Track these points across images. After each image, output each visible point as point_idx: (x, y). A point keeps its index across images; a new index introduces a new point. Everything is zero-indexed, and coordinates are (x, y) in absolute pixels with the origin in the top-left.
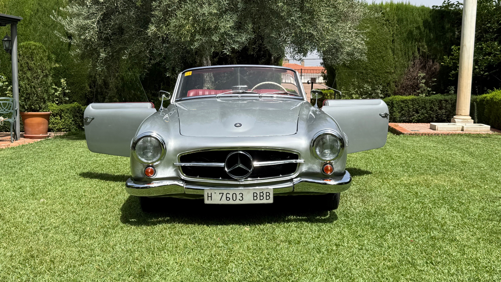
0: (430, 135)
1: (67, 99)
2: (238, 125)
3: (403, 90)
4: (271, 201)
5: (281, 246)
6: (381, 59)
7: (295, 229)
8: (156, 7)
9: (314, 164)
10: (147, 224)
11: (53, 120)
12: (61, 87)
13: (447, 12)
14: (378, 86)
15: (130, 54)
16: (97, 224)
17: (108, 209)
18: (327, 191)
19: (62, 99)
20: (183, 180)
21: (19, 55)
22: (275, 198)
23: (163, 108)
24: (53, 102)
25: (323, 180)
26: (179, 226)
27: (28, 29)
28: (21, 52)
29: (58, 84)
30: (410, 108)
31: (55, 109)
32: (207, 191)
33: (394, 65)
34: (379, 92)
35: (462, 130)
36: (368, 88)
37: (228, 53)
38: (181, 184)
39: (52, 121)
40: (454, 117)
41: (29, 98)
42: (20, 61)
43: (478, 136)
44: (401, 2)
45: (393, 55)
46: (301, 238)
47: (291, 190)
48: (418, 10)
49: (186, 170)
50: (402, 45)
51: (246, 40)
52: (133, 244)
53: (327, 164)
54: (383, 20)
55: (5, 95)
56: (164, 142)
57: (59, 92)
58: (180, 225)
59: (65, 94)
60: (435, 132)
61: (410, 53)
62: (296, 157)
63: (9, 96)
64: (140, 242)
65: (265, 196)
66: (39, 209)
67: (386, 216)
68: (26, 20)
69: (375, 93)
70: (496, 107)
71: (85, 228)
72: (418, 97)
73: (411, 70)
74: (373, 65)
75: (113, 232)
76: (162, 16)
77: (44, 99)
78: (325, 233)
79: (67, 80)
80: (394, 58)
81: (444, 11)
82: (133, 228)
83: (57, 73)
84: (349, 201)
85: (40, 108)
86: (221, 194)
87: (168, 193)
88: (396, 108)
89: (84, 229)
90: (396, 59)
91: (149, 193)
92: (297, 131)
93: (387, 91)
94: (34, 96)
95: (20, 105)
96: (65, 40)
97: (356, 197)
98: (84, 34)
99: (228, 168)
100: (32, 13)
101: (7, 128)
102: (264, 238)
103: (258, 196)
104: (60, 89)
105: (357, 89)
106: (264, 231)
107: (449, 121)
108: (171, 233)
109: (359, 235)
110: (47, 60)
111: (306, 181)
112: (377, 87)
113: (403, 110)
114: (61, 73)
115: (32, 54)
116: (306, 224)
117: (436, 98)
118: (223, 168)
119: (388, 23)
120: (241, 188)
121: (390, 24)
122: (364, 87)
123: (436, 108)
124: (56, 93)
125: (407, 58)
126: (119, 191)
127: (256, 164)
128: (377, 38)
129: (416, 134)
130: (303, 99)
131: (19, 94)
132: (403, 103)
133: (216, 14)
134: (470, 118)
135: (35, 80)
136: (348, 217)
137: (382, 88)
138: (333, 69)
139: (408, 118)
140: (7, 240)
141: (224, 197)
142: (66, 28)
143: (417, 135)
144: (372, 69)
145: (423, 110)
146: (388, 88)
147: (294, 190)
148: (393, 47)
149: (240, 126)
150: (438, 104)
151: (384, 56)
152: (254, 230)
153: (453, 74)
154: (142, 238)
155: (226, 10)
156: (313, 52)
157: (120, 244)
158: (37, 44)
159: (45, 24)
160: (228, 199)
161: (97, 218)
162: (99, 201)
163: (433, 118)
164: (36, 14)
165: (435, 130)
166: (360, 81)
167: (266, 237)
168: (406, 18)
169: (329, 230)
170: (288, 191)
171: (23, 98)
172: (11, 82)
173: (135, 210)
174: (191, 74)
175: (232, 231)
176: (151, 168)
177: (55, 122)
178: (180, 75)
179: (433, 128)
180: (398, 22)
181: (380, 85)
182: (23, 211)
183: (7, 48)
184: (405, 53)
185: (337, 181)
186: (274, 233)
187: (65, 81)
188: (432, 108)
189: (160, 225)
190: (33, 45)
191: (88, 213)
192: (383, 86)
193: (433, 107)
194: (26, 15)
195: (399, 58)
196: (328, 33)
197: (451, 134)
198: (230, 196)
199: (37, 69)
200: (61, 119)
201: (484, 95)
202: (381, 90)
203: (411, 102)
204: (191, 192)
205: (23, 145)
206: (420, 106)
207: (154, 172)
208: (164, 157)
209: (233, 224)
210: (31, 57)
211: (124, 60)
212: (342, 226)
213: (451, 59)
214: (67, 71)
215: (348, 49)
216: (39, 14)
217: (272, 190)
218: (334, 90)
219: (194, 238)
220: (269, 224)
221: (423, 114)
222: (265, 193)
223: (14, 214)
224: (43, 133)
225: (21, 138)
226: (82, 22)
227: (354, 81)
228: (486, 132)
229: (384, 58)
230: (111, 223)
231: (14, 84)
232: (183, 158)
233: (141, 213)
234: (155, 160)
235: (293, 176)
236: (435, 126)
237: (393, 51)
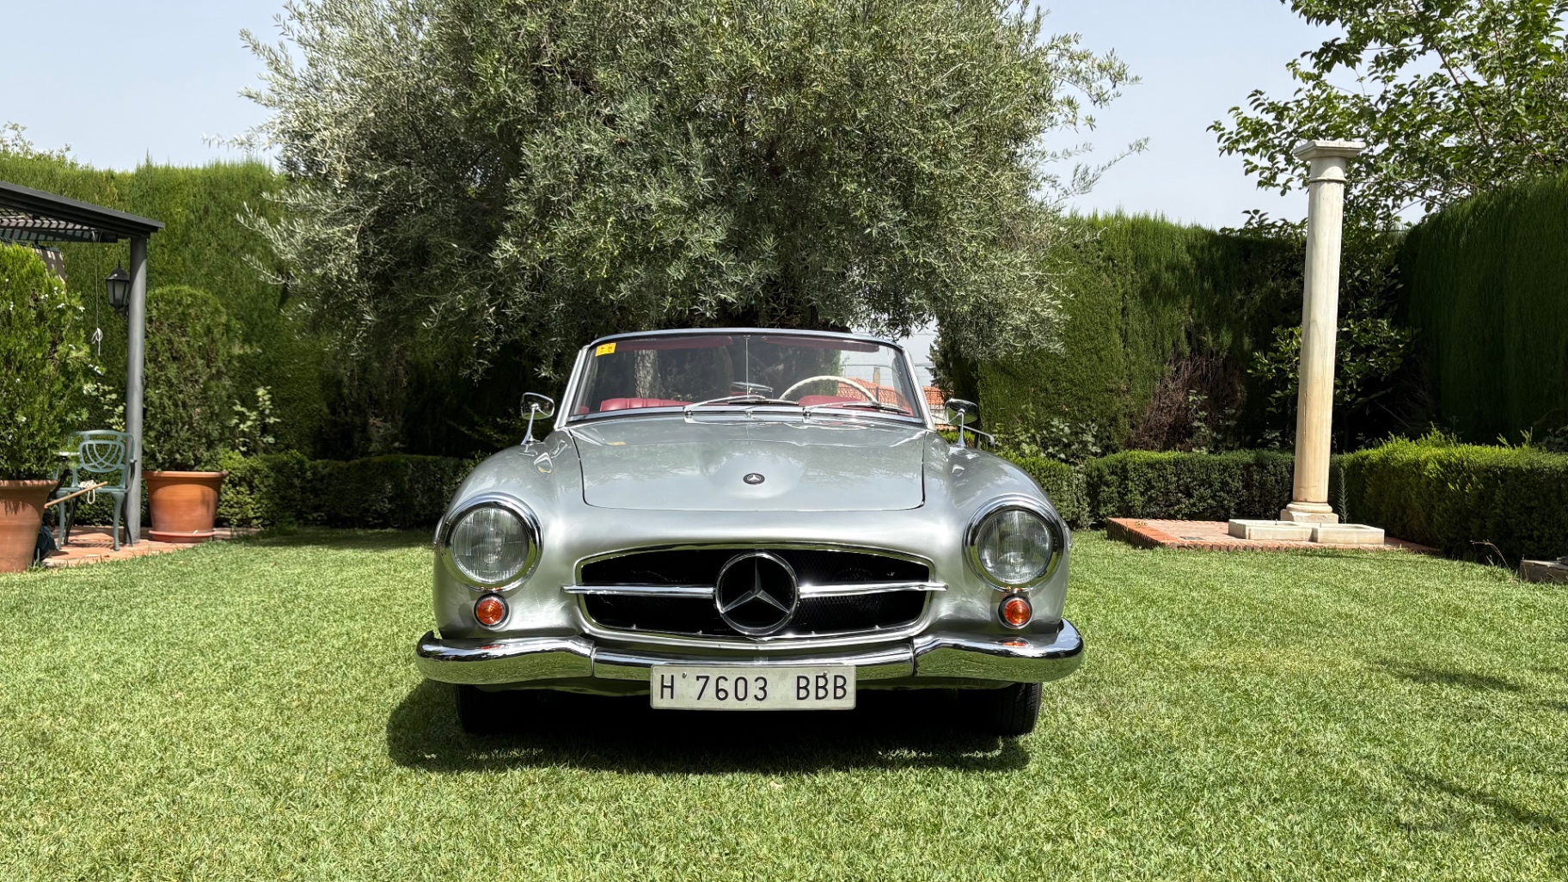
0: (1231, 550)
1: (271, 440)
2: (754, 478)
3: (1150, 436)
4: (849, 703)
5: (885, 837)
6: (1095, 357)
7: (919, 787)
8: (517, 193)
9: (972, 595)
10: (477, 766)
11: (229, 494)
12: (256, 408)
13: (1258, 244)
14: (1087, 425)
15: (444, 318)
16: (327, 766)
17: (364, 725)
18: (1013, 675)
19: (255, 442)
20: (588, 638)
21: (150, 320)
22: (860, 694)
23: (532, 439)
24: (233, 450)
25: (1002, 642)
26: (571, 776)
27: (180, 259)
28: (154, 312)
29: (250, 402)
30: (1171, 483)
31: (237, 465)
32: (660, 670)
33: (1126, 372)
34: (1090, 439)
35: (1313, 539)
36: (1063, 430)
37: (708, 314)
38: (583, 648)
39: (228, 498)
40: (1289, 505)
41: (168, 434)
42: (151, 336)
43: (1357, 554)
44: (1142, 215)
45: (1124, 347)
46: (940, 814)
47: (907, 670)
48: (1186, 235)
49: (599, 609)
50: (1147, 322)
51: (757, 281)
52: (434, 825)
53: (1013, 596)
54: (1098, 257)
55: (109, 427)
56: (536, 524)
57: (249, 423)
58: (574, 772)
59: (265, 429)
60: (1244, 542)
61: (1168, 344)
62: (923, 573)
63: (116, 430)
64: (456, 821)
65: (830, 687)
66: (161, 721)
67: (1177, 755)
68: (175, 234)
69: (1081, 442)
70: (1396, 482)
71: (293, 776)
72: (1191, 455)
73: (1171, 386)
74: (1074, 370)
75: (374, 790)
76: (534, 217)
77: (208, 436)
78: (1009, 802)
79: (274, 391)
80: (1128, 355)
81: (1251, 241)
82: (434, 779)
83: (248, 373)
84: (1062, 711)
85: (198, 461)
86: (702, 681)
87: (544, 674)
88: (1132, 481)
89: (287, 780)
90: (1133, 358)
91: (485, 675)
92: (924, 500)
93: (1108, 438)
94: (181, 429)
95: (144, 453)
96: (269, 277)
97: (1080, 701)
98: (322, 263)
99: (724, 604)
100: (192, 217)
101: (106, 513)
102: (829, 813)
103: (812, 688)
104: (253, 415)
105: (1033, 431)
106: (829, 794)
107: (1277, 517)
108: (549, 795)
109: (1113, 809)
110: (223, 334)
111: (956, 646)
112: (1084, 426)
113: (1153, 487)
114: (259, 373)
115: (184, 317)
116: (950, 773)
117: (1235, 458)
118: (710, 602)
119: (1111, 265)
120: (760, 663)
121: (1116, 269)
122: (1052, 426)
123: (1236, 484)
124: (242, 426)
125: (1158, 356)
126: (397, 676)
127: (809, 590)
128: (1083, 303)
129: (1195, 546)
130: (923, 425)
131: (144, 424)
132: (1152, 468)
133: (680, 210)
134: (1330, 508)
135: (187, 385)
136: (1067, 756)
137: (1096, 429)
138: (972, 378)
139: (1165, 509)
140: (52, 807)
141: (711, 690)
142: (277, 248)
143: (1199, 550)
144: (1071, 381)
145: (1202, 490)
146: (1112, 429)
147: (915, 672)
148: (1124, 327)
149: (759, 482)
150: (1242, 475)
151: (1103, 349)
152: (797, 790)
153: (1278, 399)
154: (459, 807)
155: (707, 201)
156: (928, 325)
157: (394, 826)
158: (200, 293)
159: (223, 246)
160: (722, 695)
161: (328, 748)
162: (337, 702)
163: (1227, 511)
164: (200, 219)
165: (1244, 537)
166: (1042, 410)
167: (835, 809)
168: (1157, 254)
169: (1021, 792)
170: (895, 675)
171: (152, 434)
172: (124, 397)
173: (441, 727)
174: (612, 351)
175: (732, 790)
176: (495, 599)
177: (235, 500)
178: (582, 354)
179: (1238, 533)
180: (1135, 263)
181: (1093, 421)
182: (116, 723)
183: (118, 300)
184: (1155, 342)
185: (1041, 646)
186: (858, 799)
187: (268, 393)
188: (1227, 484)
189: (517, 773)
190: (186, 295)
191: (303, 733)
192: (1100, 426)
193: (1230, 480)
194: (175, 222)
195: (1138, 356)
196: (976, 265)
197: (1287, 550)
198: (727, 686)
199: (193, 357)
200: (252, 493)
201: (1364, 452)
202: (1093, 436)
203: (1171, 469)
204: (609, 672)
205: (144, 556)
206: (1194, 479)
207: (504, 612)
208: (535, 569)
209: (733, 771)
210: (181, 325)
211: (426, 331)
212: (1057, 781)
213: (1272, 359)
214: (273, 367)
215: (1020, 319)
216: (211, 219)
217: (853, 670)
218: (973, 433)
219: (619, 811)
220: (840, 773)
221: (1202, 499)
222: (831, 677)
223: (85, 731)
224: (200, 528)
225: (141, 541)
226: (320, 231)
227: (1027, 410)
228: (1376, 546)
229: (1102, 353)
230: (370, 763)
231: (132, 395)
232: (590, 573)
233: (458, 736)
234: (506, 576)
235: (914, 629)
236: (1244, 526)
237: (1124, 337)
